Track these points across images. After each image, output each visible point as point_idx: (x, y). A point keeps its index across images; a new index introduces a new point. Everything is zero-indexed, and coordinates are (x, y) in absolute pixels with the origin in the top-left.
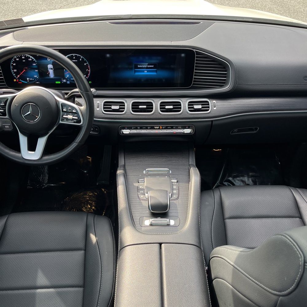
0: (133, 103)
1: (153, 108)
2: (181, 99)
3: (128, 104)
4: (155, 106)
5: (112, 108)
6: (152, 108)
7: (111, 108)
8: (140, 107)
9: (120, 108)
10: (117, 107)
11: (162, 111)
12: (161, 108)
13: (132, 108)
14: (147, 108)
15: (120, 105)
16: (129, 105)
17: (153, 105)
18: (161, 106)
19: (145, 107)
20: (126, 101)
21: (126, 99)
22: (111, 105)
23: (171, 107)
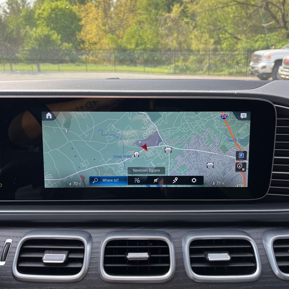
0: (110, 243)
1: (169, 257)
2: (248, 231)
3: (95, 245)
4: (176, 254)
5: (44, 261)
6: (167, 260)
7: (40, 260)
8: (131, 256)
9: (68, 260)
10: (59, 258)
11: (197, 270)
12: (192, 260)
13: (106, 260)
14: (151, 260)
15: (71, 251)
16: (96, 248)
17: (168, 249)
18: (191, 251)
19: (145, 255)
20: (90, 238)
21: (90, 231)
22: (43, 251)
23: (225, 257)
